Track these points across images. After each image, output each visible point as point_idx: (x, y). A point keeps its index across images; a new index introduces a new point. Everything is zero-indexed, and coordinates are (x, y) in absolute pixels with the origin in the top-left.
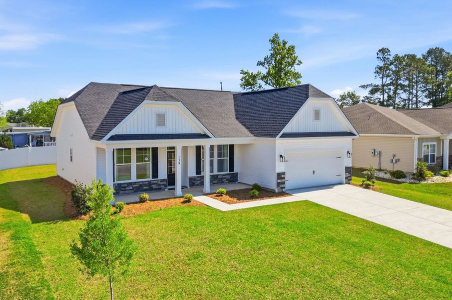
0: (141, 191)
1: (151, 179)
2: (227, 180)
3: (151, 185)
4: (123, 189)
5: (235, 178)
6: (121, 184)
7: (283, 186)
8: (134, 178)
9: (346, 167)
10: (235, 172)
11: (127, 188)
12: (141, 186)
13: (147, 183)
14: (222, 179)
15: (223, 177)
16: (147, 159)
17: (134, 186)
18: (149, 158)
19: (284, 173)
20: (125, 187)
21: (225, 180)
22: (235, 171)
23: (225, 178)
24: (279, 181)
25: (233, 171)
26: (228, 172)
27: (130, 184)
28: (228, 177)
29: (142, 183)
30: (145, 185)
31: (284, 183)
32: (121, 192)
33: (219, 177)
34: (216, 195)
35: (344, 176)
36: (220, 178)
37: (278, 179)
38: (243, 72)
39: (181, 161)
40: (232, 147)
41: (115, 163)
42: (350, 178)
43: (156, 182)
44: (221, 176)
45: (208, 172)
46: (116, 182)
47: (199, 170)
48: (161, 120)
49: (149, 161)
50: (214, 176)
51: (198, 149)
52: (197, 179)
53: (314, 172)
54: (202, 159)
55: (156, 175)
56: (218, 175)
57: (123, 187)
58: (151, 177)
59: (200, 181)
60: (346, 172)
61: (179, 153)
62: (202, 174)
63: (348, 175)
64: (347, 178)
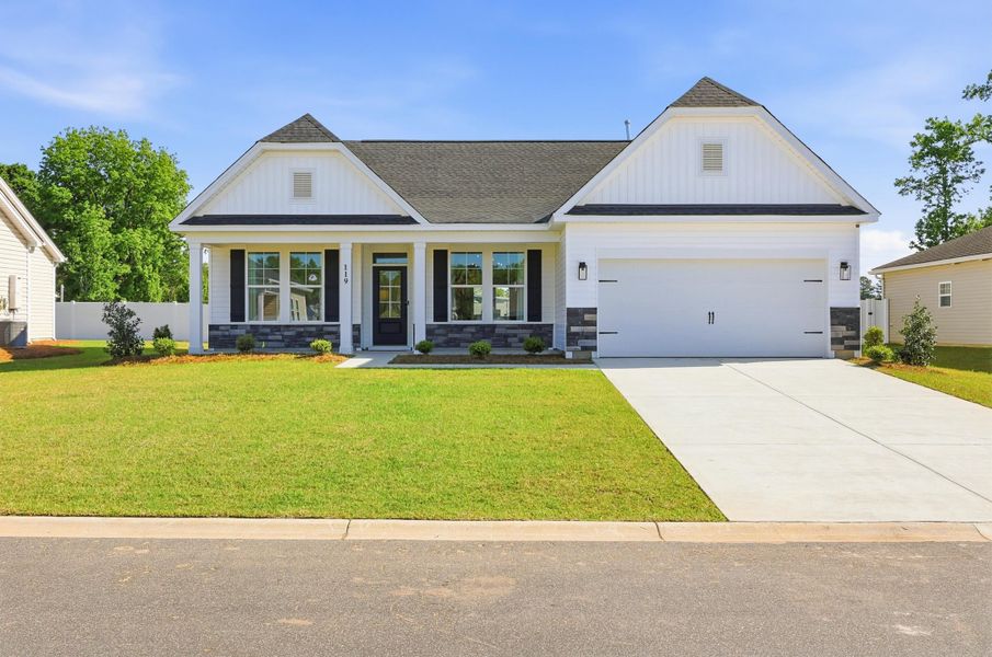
1: (322, 322)
2: (521, 340)
3: (322, 335)
4: (262, 338)
5: (546, 339)
6: (257, 326)
7: (589, 343)
8: (284, 318)
9: (831, 308)
10: (544, 321)
11: (270, 337)
12: (300, 335)
13: (314, 329)
14: (506, 336)
15: (509, 331)
16: (315, 279)
17: (286, 333)
18: (319, 275)
19: (593, 311)
20: (267, 334)
21: (516, 339)
23: (515, 336)
24: (574, 329)
25: (540, 320)
26: (525, 321)
27: (277, 328)
29: (302, 330)
30: (310, 336)
31: (593, 336)
32: (258, 344)
33: (497, 330)
35: (828, 335)
36: (499, 335)
37: (570, 324)
38: (932, 123)
39: (349, 278)
40: (535, 257)
41: (246, 283)
42: (854, 343)
43: (334, 329)
44: (503, 331)
45: (420, 315)
46: (247, 322)
47: (440, 313)
48: (303, 186)
49: (318, 282)
50: (483, 327)
51: (440, 257)
52: (437, 332)
53: (712, 315)
54: (450, 286)
55: (333, 313)
56: (494, 326)
57: (263, 334)
58: (323, 317)
59: (444, 338)
60: (836, 321)
61: (345, 259)
62: (450, 322)
63: (843, 331)
64: (843, 343)
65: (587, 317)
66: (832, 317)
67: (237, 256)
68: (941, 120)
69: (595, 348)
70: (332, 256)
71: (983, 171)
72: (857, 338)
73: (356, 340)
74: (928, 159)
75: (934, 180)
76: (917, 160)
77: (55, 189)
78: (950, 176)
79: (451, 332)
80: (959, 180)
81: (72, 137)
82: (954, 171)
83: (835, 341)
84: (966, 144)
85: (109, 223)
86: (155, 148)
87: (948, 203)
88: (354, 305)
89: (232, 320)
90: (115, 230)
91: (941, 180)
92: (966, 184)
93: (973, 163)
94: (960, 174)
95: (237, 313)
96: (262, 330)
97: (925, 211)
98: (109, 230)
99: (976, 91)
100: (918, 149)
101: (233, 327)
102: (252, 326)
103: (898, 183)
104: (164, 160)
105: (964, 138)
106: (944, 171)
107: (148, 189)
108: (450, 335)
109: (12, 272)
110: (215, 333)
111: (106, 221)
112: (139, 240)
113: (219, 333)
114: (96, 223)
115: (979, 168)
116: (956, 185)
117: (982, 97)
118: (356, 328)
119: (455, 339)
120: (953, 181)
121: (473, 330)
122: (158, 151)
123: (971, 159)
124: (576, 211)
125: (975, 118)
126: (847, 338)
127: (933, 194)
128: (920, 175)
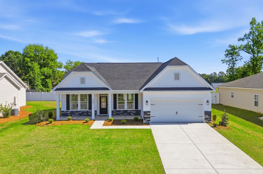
0: (83, 115)
1: (88, 110)
2: (133, 114)
3: (88, 113)
4: (74, 114)
5: (139, 113)
6: (73, 111)
8: (79, 109)
9: (205, 111)
11: (76, 114)
12: (83, 113)
13: (86, 112)
14: (130, 113)
15: (131, 112)
16: (86, 100)
17: (79, 113)
18: (87, 99)
19: (149, 112)
20: (75, 113)
22: (139, 109)
23: (132, 113)
24: (145, 116)
25: (138, 109)
26: (134, 109)
27: (77, 111)
28: (135, 112)
30: (85, 113)
31: (149, 118)
32: (73, 115)
33: (128, 111)
34: (108, 121)
35: (204, 117)
38: (230, 46)
39: (94, 102)
40: (137, 95)
41: (70, 101)
42: (210, 119)
43: (91, 111)
44: (129, 111)
45: (110, 108)
46: (70, 110)
47: (115, 107)
48: (83, 80)
49: (87, 101)
50: (125, 111)
51: (115, 95)
52: (114, 112)
53: (177, 112)
54: (117, 101)
55: (90, 108)
56: (127, 110)
57: (74, 113)
58: (88, 109)
59: (116, 113)
60: (206, 114)
61: (93, 97)
62: (117, 109)
63: (207, 116)
64: (207, 119)
65: (148, 113)
66: (205, 113)
67: (68, 96)
68: (232, 45)
69: (150, 120)
70: (90, 96)
71: (242, 58)
72: (211, 118)
73: (96, 114)
74: (229, 56)
75: (230, 60)
76: (227, 55)
77: (26, 59)
78: (234, 60)
79: (118, 112)
80: (236, 60)
81: (30, 46)
82: (235, 58)
83: (206, 119)
84: (238, 51)
85: (39, 66)
86: (49, 48)
87: (234, 66)
88: (95, 107)
89: (67, 110)
90: (41, 68)
91: (232, 61)
92: (238, 61)
93: (240, 57)
94: (237, 59)
95: (68, 108)
96: (74, 112)
97: (228, 68)
98: (39, 68)
99: (241, 39)
100: (227, 53)
101: (67, 111)
102: (71, 111)
103: (222, 61)
104: (52, 51)
105: (238, 50)
106: (233, 59)
107: (48, 58)
108: (117, 113)
109: (15, 96)
110: (63, 113)
111: (38, 66)
112: (46, 70)
113: (64, 113)
114: (36, 67)
115: (241, 58)
116: (236, 62)
117: (242, 41)
118: (96, 111)
119: (118, 113)
120: (235, 61)
121: (122, 111)
122: (50, 49)
123: (239, 56)
124: (146, 89)
125: (241, 45)
126: (208, 118)
127: (230, 64)
128: (227, 59)
